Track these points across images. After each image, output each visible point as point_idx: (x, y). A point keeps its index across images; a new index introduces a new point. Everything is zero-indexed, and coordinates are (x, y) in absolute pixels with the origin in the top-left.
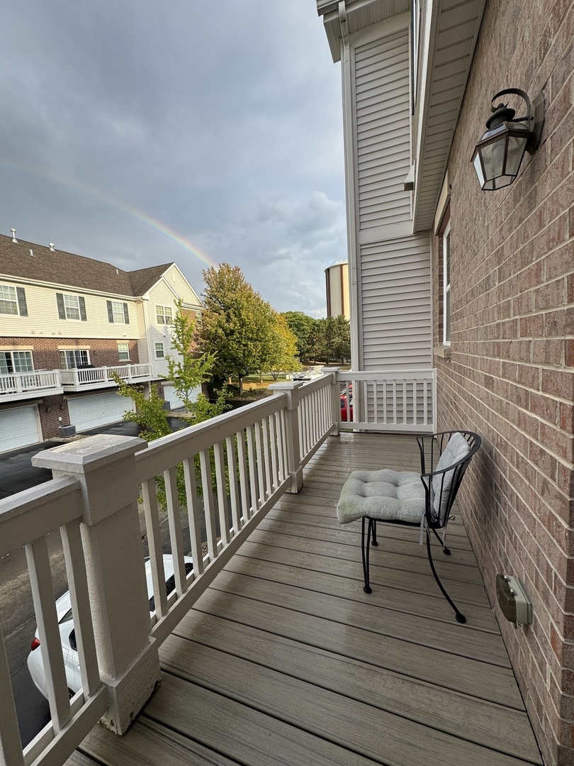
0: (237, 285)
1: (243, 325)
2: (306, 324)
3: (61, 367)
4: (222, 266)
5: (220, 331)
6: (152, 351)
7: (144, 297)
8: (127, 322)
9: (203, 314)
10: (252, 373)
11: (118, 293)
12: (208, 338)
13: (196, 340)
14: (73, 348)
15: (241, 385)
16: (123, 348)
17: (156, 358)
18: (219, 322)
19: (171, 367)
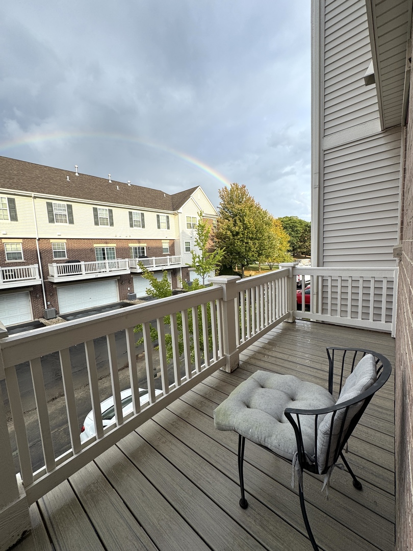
0: (243, 198)
1: (246, 228)
2: (299, 226)
3: (129, 257)
4: (233, 185)
5: (229, 233)
6: (183, 247)
7: (179, 211)
8: (168, 228)
9: (218, 221)
10: (251, 264)
11: (163, 209)
12: (221, 238)
13: (212, 240)
14: (137, 245)
15: (243, 272)
16: (166, 245)
17: (185, 252)
18: (228, 226)
19: (194, 258)
